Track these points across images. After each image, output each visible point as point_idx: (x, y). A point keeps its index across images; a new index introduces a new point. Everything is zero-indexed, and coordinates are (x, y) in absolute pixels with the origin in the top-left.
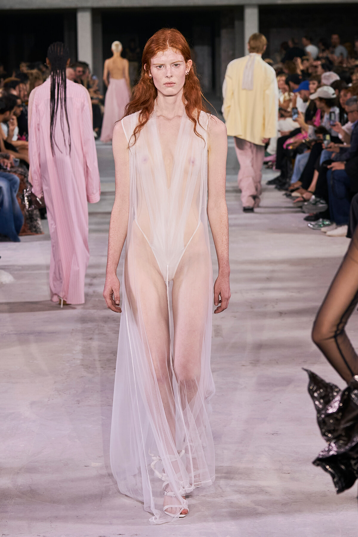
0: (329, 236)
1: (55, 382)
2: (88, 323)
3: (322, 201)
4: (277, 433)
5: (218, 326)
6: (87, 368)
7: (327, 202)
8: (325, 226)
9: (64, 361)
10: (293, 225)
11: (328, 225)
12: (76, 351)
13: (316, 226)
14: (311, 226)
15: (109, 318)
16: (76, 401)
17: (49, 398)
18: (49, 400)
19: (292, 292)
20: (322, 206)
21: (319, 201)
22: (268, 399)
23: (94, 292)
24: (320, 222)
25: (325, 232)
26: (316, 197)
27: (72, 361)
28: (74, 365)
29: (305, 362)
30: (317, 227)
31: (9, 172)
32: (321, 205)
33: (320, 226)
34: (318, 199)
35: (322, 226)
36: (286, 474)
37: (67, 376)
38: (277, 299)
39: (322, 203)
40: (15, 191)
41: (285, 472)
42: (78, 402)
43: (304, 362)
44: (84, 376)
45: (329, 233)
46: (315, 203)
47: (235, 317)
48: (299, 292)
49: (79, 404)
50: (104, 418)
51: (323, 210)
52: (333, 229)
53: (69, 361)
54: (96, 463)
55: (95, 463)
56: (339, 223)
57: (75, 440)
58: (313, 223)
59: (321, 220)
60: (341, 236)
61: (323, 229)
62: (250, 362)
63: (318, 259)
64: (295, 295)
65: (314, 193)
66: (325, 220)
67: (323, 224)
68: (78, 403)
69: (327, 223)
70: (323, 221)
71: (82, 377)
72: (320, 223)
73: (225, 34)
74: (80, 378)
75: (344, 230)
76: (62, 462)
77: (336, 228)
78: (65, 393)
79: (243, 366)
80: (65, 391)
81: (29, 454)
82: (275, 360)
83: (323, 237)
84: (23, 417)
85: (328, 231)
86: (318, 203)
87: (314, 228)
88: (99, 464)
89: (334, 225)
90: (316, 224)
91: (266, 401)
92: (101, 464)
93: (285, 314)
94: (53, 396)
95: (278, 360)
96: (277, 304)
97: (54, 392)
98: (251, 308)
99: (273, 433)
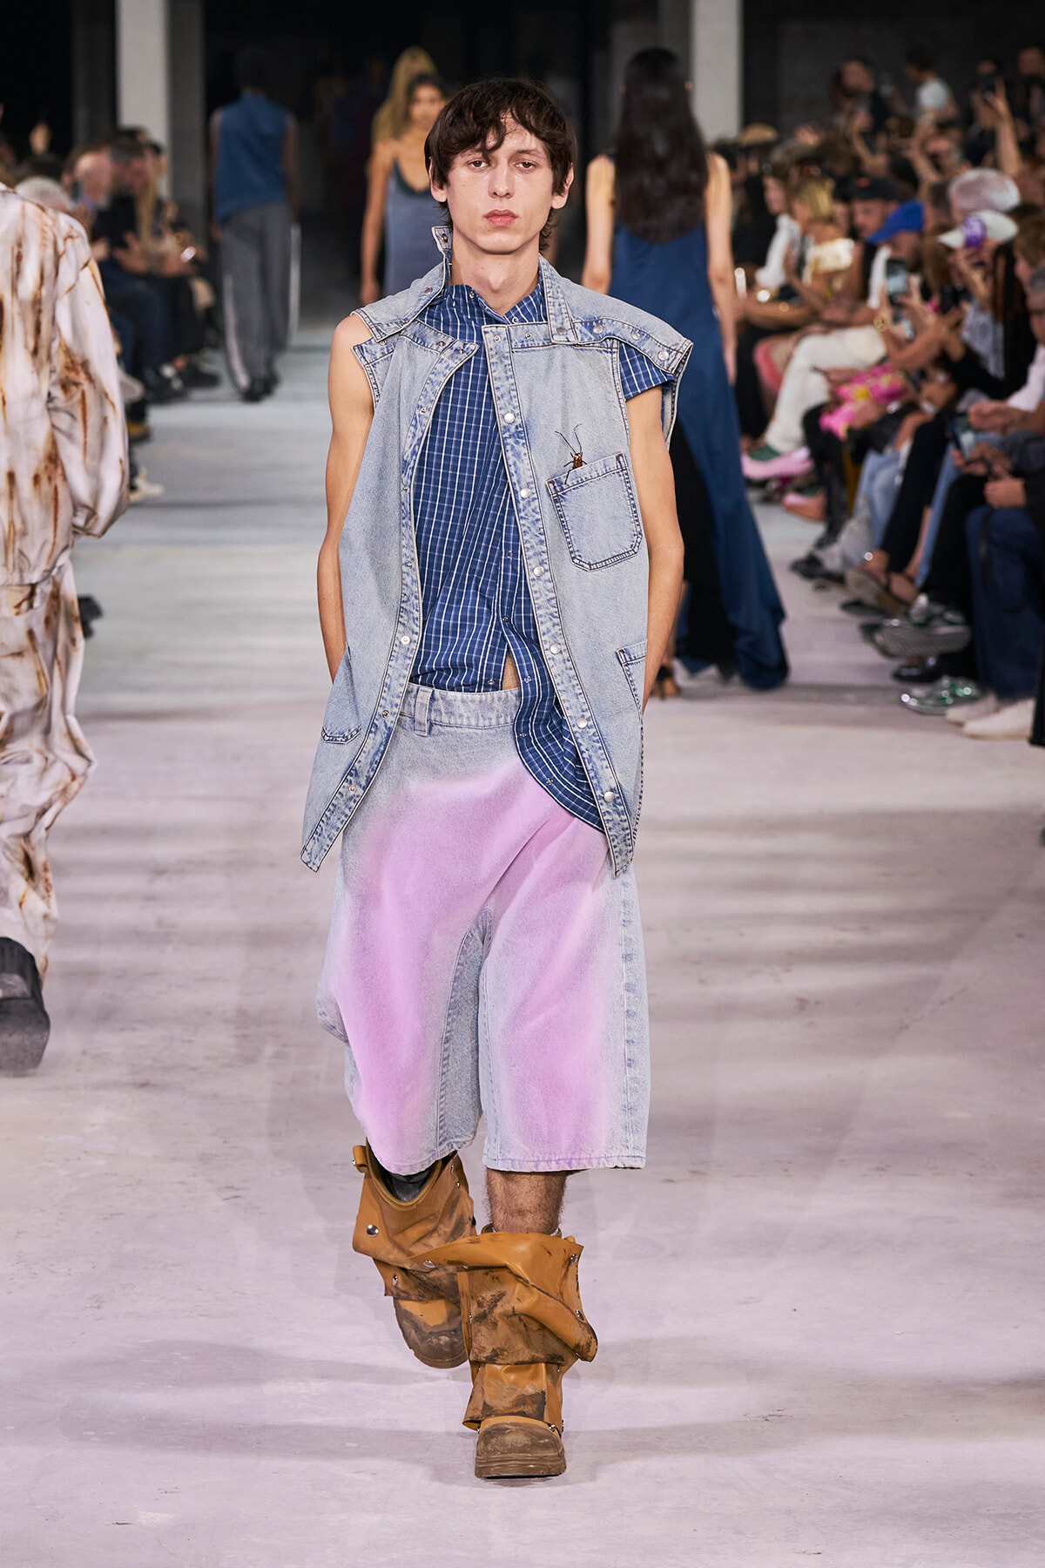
0: (974, 737)
1: (18, 1233)
2: (134, 1029)
3: (950, 616)
4: (779, 1413)
6: (130, 1185)
7: (969, 620)
8: (959, 701)
9: (51, 1161)
11: (970, 700)
12: (93, 1125)
13: (931, 702)
14: (914, 703)
15: (208, 1013)
16: (89, 1299)
19: (843, 930)
20: (950, 630)
21: (941, 616)
22: (751, 1298)
23: (160, 923)
24: (943, 689)
25: (960, 725)
26: (931, 600)
27: (79, 1159)
28: (83, 1175)
29: (882, 1169)
30: (933, 706)
32: (944, 630)
33: (941, 701)
34: (937, 609)
35: (950, 701)
36: (809, 1554)
37: (61, 1213)
38: (790, 954)
39: (951, 623)
41: (803, 1550)
42: (98, 1302)
43: (878, 1169)
44: (118, 1214)
45: (973, 726)
46: (927, 622)
48: (866, 929)
49: (99, 1307)
50: (185, 1358)
51: (954, 647)
52: (987, 714)
53: (68, 1160)
54: (155, 1514)
55: (150, 1513)
56: (1008, 694)
57: (85, 1433)
58: (919, 691)
59: (946, 681)
60: (1013, 736)
61: (954, 713)
62: (694, 1168)
63: (934, 814)
64: (853, 937)
65: (924, 589)
66: (960, 682)
67: (954, 695)
68: (96, 1305)
69: (967, 691)
70: (953, 687)
71: (112, 1215)
72: (945, 693)
73: (625, 38)
74: (105, 1219)
75: (1021, 715)
76: (38, 1507)
77: (997, 710)
78: (52, 1272)
79: (671, 1181)
80: (53, 1265)
82: (779, 1162)
83: (948, 740)
85: (970, 718)
86: (937, 622)
87: (923, 707)
88: (166, 1515)
89: (991, 700)
90: (929, 696)
91: (745, 1303)
92: (172, 1516)
93: (818, 1003)
94: (12, 1279)
95: (790, 1162)
96: (788, 971)
97: (13, 1265)
98: (702, 982)
99: (766, 1414)
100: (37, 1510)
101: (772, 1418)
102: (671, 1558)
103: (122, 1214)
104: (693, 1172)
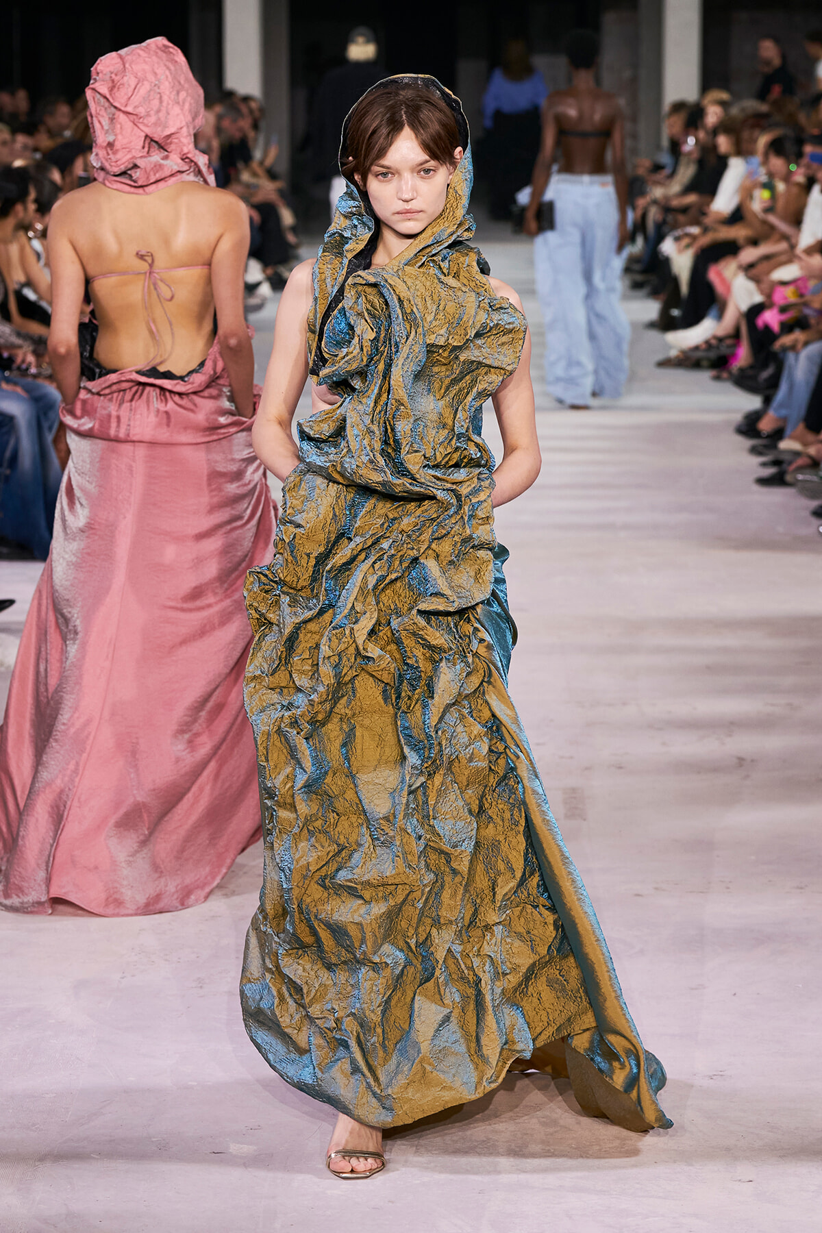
1: (140, 930)
4: (721, 1073)
5: (574, 790)
6: (226, 895)
10: (781, 529)
16: (194, 981)
17: (123, 973)
18: (123, 978)
19: (773, 705)
22: (700, 985)
29: (801, 888)
31: (35, 376)
36: (744, 1182)
38: (732, 723)
40: (50, 428)
41: (739, 1178)
42: (201, 983)
44: (217, 916)
47: (621, 768)
48: (790, 705)
49: (201, 987)
54: (241, 1146)
55: (239, 1145)
62: (658, 886)
64: (780, 711)
68: (199, 986)
71: (213, 916)
73: (612, 26)
74: (206, 920)
76: (154, 1139)
78: (166, 960)
79: (638, 895)
80: (167, 955)
81: (67, 1120)
82: (722, 882)
84: (53, 1021)
88: (250, 1147)
91: (696, 989)
92: (255, 1148)
93: (752, 761)
94: (135, 965)
95: (730, 882)
96: (730, 736)
97: (136, 955)
98: (664, 744)
99: (711, 1074)
100: (153, 1142)
101: (714, 1077)
102: (638, 1183)
103: (220, 917)
104: (656, 889)
